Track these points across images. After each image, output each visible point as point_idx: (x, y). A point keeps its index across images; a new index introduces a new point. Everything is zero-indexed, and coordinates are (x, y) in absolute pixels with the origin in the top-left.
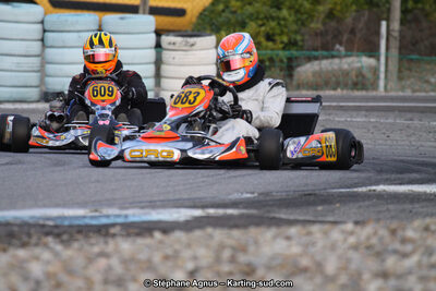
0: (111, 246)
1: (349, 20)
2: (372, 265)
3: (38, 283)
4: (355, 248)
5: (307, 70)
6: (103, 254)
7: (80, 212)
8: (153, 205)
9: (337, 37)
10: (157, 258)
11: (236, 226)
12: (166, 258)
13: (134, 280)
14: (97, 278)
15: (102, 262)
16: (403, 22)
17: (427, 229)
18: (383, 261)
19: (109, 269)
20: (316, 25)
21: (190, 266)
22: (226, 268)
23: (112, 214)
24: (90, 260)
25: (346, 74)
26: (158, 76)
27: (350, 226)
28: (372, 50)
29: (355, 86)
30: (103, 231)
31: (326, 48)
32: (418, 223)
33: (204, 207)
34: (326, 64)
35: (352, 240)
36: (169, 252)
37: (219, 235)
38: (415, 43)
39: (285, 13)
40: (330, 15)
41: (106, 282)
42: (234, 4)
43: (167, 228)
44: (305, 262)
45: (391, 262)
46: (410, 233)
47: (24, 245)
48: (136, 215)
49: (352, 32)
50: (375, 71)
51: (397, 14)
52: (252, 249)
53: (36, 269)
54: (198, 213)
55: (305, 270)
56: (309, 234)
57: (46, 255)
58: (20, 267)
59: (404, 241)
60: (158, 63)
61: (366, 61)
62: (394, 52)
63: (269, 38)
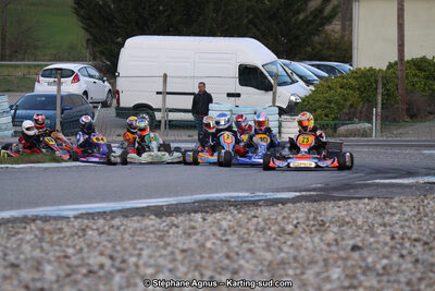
0: (259, 212)
1: (359, 108)
2: (379, 220)
3: (225, 230)
4: (370, 211)
5: (342, 129)
6: (255, 216)
7: (246, 194)
8: (278, 191)
9: (355, 115)
10: (280, 218)
11: (315, 201)
12: (284, 218)
13: (269, 229)
14: (252, 228)
15: (255, 220)
16: (382, 108)
17: (401, 201)
18: (383, 218)
19: (258, 223)
20: (346, 110)
21: (295, 222)
22: (312, 223)
23: (260, 195)
24: (249, 220)
25: (359, 130)
26: (280, 132)
27: (366, 201)
28: (369, 120)
29: (363, 135)
30: (255, 203)
31: (350, 120)
32: (397, 199)
33: (300, 191)
34: (350, 126)
35: (368, 208)
36: (285, 214)
37: (308, 206)
38: (387, 117)
39: (333, 105)
40: (351, 106)
41: (256, 230)
42: (311, 102)
43: (284, 202)
44: (348, 219)
45: (387, 219)
46: (394, 204)
47: (221, 211)
48: (271, 195)
49: (361, 113)
50: (371, 129)
51: (380, 105)
52: (323, 213)
53: (224, 224)
54: (298, 194)
55: (348, 223)
56: (349, 205)
57: (229, 217)
58: (217, 222)
59: (392, 208)
60: (280, 126)
61: (367, 125)
62: (379, 121)
63: (326, 116)
